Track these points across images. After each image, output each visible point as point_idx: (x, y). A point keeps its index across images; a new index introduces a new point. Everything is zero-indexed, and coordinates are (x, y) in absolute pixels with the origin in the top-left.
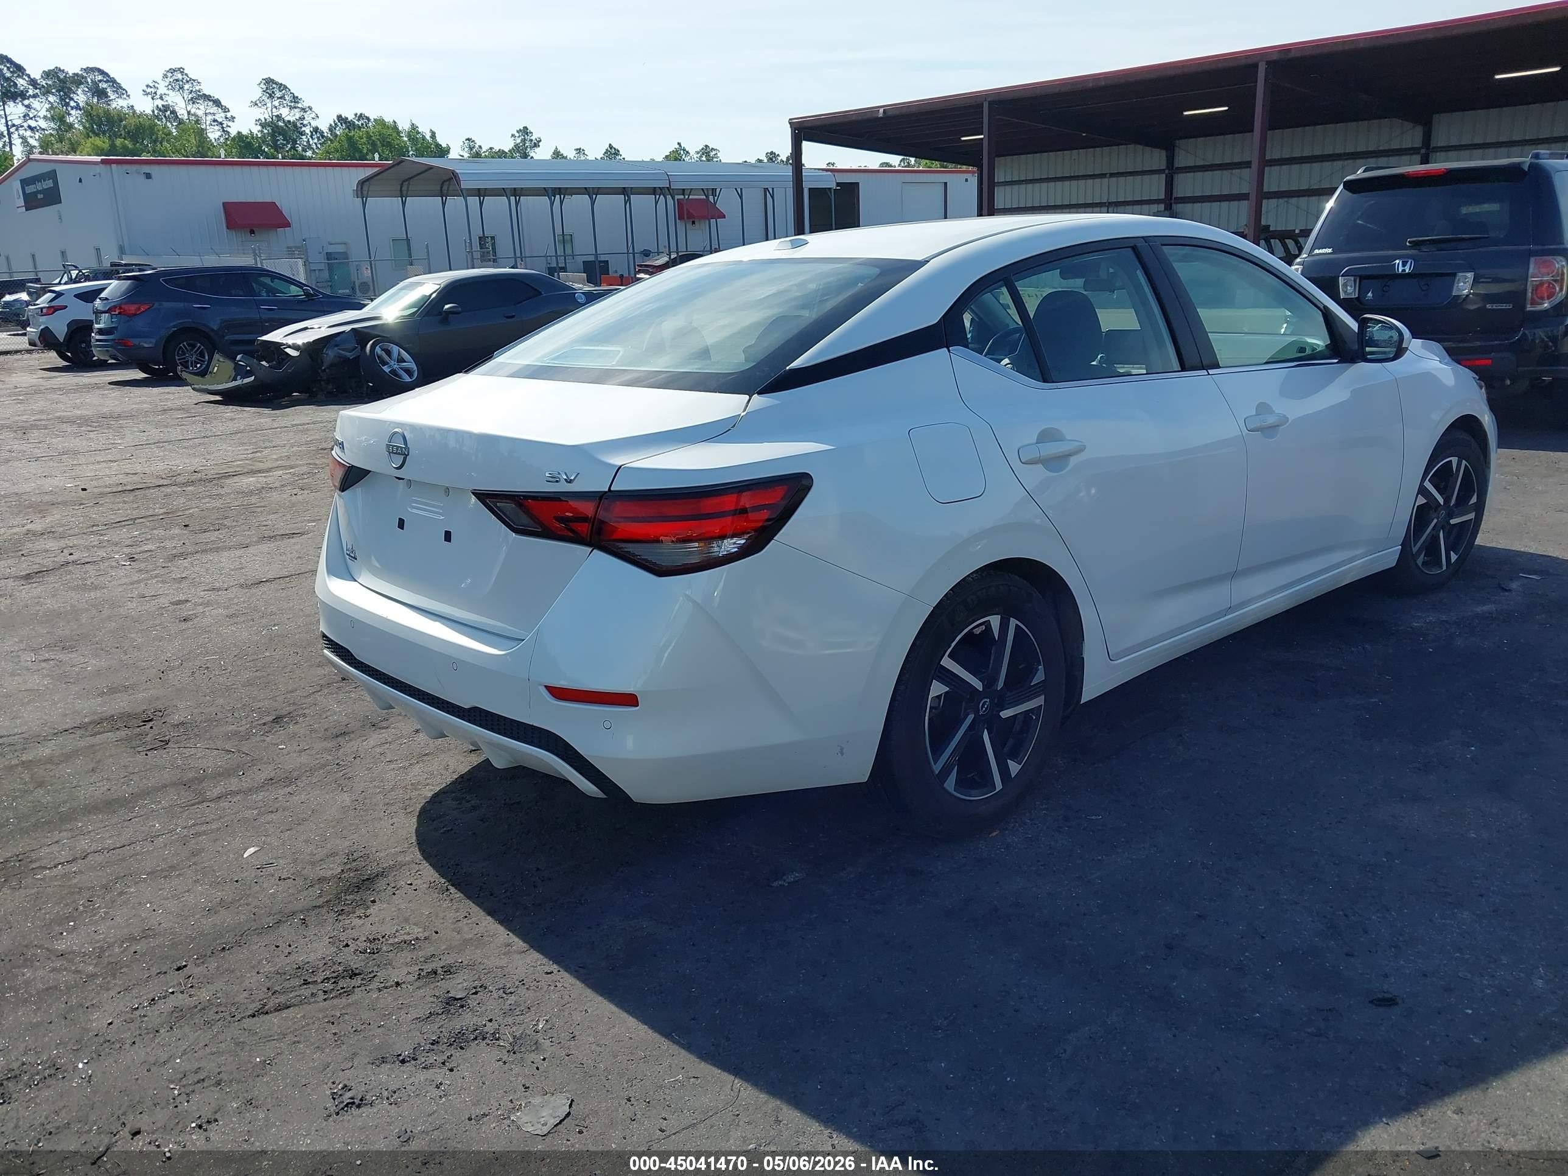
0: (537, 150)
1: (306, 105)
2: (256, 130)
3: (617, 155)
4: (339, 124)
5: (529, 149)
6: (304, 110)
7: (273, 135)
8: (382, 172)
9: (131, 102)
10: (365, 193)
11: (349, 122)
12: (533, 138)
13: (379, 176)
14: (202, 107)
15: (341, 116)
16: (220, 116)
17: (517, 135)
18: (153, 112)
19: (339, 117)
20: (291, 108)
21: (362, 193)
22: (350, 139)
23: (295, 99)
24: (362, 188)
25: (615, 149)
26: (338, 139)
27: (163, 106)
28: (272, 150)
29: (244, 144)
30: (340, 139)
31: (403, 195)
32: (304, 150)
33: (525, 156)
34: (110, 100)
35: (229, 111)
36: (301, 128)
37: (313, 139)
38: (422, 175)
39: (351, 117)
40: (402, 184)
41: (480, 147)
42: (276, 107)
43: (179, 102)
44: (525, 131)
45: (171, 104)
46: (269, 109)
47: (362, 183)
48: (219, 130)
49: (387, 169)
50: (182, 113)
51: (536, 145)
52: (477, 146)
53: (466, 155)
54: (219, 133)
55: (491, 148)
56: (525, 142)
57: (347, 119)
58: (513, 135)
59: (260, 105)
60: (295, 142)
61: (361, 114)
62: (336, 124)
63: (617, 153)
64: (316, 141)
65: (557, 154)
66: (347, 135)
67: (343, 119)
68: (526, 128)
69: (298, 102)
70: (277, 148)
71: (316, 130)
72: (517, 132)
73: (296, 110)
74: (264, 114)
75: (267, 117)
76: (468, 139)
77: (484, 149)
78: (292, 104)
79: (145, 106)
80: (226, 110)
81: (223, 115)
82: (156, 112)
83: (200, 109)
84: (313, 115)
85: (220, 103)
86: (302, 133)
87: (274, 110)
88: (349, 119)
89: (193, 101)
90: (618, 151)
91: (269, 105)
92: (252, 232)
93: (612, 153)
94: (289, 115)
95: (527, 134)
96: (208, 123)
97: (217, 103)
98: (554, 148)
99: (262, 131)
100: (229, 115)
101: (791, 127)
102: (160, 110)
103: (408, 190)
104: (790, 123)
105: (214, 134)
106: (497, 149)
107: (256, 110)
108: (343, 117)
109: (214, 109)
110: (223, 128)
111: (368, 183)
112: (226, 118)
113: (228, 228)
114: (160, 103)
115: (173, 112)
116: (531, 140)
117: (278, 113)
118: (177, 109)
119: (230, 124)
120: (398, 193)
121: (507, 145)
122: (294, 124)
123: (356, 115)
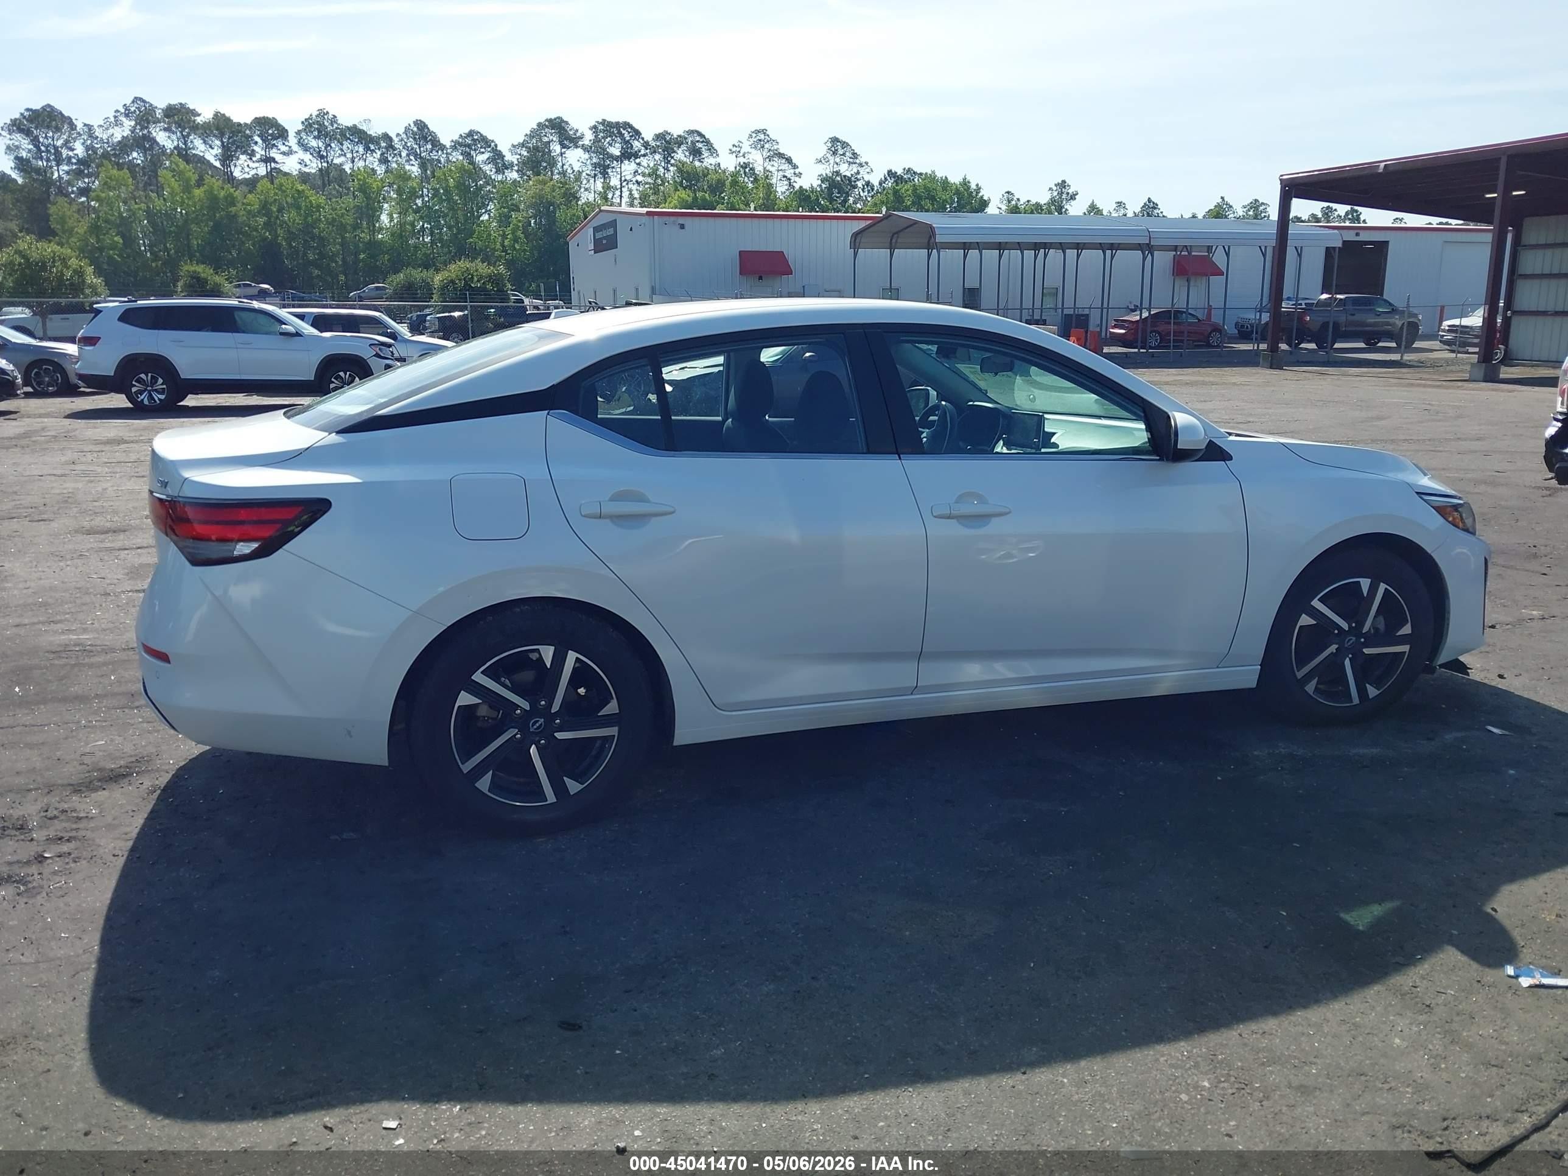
0: (1073, 202)
1: (863, 160)
2: (816, 183)
3: (1155, 208)
4: (888, 178)
5: (1064, 202)
6: (861, 165)
7: (829, 189)
8: (874, 224)
9: (718, 160)
10: (857, 244)
11: (898, 176)
12: (1070, 191)
13: (871, 229)
14: (776, 164)
15: (891, 171)
16: (789, 173)
17: (1055, 188)
18: (736, 168)
19: (890, 172)
20: (850, 163)
21: (855, 245)
22: (896, 192)
23: (855, 155)
24: (855, 240)
25: (1154, 203)
26: (885, 192)
27: (744, 163)
28: (828, 204)
29: (804, 198)
30: (887, 192)
31: (892, 248)
32: (855, 203)
33: (1060, 210)
34: (703, 159)
35: (798, 168)
36: (855, 182)
37: (864, 192)
38: (909, 229)
39: (900, 172)
40: (893, 236)
41: (1018, 200)
42: (837, 164)
43: (757, 160)
44: (1063, 184)
45: (751, 161)
46: (831, 165)
47: (856, 235)
48: (786, 185)
49: (879, 222)
50: (759, 169)
51: (1073, 197)
52: (1015, 199)
53: (1004, 207)
54: (786, 187)
55: (1028, 201)
56: (1063, 194)
57: (896, 173)
58: (1050, 189)
59: (823, 161)
60: (848, 195)
61: (909, 169)
62: (886, 179)
63: (1155, 206)
64: (866, 193)
65: (1093, 209)
66: (894, 188)
67: (892, 174)
68: (1064, 182)
69: (857, 158)
70: (831, 200)
71: (868, 183)
72: (1056, 185)
73: (854, 165)
74: (826, 170)
75: (828, 173)
76: (1008, 192)
77: (1022, 203)
78: (851, 160)
79: (729, 163)
80: (795, 167)
81: (792, 171)
82: (738, 168)
83: (773, 167)
84: (868, 170)
85: (791, 160)
86: (855, 187)
87: (835, 166)
88: (898, 174)
89: (770, 158)
90: (1157, 205)
91: (832, 162)
92: (760, 278)
93: (1150, 208)
94: (846, 170)
95: (1064, 187)
96: (779, 178)
97: (789, 160)
98: (1091, 202)
99: (821, 186)
100: (797, 171)
101: (1281, 184)
102: (742, 167)
103: (896, 242)
104: (1281, 180)
105: (781, 188)
106: (1033, 201)
107: (820, 166)
108: (893, 171)
109: (786, 166)
110: (790, 183)
111: (860, 235)
112: (795, 174)
113: (741, 274)
114: (742, 160)
115: (752, 169)
116: (1068, 193)
117: (837, 169)
118: (755, 165)
119: (797, 179)
120: (888, 245)
121: (1044, 198)
122: (849, 179)
123: (904, 169)
